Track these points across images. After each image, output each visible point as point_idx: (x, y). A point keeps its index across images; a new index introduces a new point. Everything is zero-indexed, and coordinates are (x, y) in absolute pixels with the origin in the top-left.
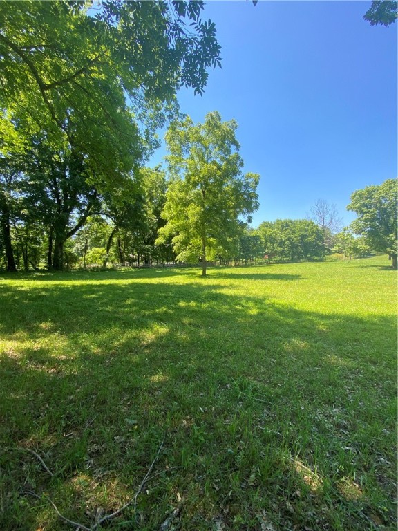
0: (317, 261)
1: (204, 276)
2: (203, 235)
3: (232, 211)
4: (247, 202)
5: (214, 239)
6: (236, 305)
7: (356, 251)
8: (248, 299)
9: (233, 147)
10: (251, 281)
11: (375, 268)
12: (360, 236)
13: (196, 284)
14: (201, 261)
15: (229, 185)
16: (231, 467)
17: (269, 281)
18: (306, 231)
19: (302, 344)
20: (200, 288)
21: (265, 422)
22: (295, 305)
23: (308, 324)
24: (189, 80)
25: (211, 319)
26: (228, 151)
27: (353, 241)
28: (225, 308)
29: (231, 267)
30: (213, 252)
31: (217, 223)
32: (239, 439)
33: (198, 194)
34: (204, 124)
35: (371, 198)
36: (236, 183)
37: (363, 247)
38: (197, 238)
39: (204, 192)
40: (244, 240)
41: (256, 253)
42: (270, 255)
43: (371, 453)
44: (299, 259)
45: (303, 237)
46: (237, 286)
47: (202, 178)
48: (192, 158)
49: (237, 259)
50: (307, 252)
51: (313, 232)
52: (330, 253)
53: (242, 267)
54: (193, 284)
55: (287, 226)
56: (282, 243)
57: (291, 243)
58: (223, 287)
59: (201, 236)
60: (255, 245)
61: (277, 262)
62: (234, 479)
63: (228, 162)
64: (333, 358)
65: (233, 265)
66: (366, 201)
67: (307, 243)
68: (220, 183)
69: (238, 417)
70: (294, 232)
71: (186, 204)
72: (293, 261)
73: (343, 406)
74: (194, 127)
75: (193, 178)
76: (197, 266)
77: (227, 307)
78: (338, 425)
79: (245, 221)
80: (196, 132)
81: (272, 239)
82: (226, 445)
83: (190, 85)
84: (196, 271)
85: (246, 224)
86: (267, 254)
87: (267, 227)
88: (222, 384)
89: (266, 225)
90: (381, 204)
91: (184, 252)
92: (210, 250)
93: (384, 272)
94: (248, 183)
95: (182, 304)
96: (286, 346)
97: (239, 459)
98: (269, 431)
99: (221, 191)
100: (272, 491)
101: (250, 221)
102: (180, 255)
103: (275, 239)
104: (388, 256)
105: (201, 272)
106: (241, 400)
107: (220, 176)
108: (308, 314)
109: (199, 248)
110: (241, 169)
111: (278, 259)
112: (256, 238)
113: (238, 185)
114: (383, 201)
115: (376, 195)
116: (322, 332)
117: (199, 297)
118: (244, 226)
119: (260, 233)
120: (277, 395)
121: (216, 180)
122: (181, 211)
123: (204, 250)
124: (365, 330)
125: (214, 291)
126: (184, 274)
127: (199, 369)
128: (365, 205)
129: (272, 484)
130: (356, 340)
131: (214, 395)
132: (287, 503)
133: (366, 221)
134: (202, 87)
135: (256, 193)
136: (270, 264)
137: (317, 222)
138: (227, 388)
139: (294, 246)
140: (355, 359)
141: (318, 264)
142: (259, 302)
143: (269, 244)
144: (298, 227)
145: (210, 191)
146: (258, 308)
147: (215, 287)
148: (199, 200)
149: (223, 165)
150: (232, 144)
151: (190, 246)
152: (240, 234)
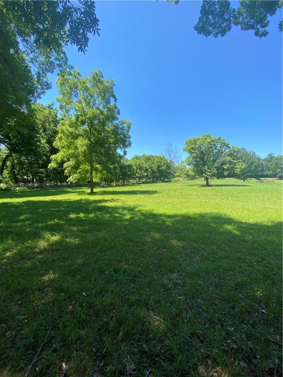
0: (167, 182)
1: (92, 193)
2: (91, 162)
3: (112, 145)
4: (124, 141)
5: (99, 165)
6: (115, 213)
7: (188, 175)
8: (124, 208)
9: (112, 99)
10: (126, 196)
11: (197, 186)
12: (190, 167)
13: (85, 200)
14: (89, 182)
15: (109, 127)
16: (105, 332)
17: (138, 196)
18: (161, 163)
19: (157, 235)
20: (88, 202)
21: (131, 292)
22: (153, 211)
23: (160, 222)
24: (73, 39)
25: (96, 224)
26: (108, 102)
27: (186, 170)
28: (107, 216)
29: (113, 186)
30: (99, 175)
31: (101, 154)
32: (112, 309)
33: (85, 131)
34: (90, 78)
35: (196, 144)
36: (114, 126)
37: (192, 173)
38: (85, 164)
39: (90, 129)
40: (123, 167)
41: (130, 177)
42: (140, 178)
43: (193, 298)
44: (157, 180)
45: (159, 166)
46: (116, 200)
47: (88, 119)
48: (80, 102)
49: (117, 181)
50: (161, 176)
51: (164, 164)
52: (174, 177)
53: (121, 186)
54: (82, 200)
55: (150, 159)
56: (146, 170)
57: (152, 170)
58: (106, 201)
59: (89, 163)
60: (129, 171)
61: (144, 183)
62: (108, 339)
63: (109, 109)
64: (174, 242)
65: (115, 185)
66: (193, 146)
67: (161, 171)
68: (103, 124)
69: (112, 294)
70: (153, 163)
71: (76, 137)
72: (153, 182)
73: (179, 271)
74: (82, 79)
75: (81, 117)
76: (86, 186)
77: (108, 215)
78: (176, 284)
79: (122, 154)
80: (84, 83)
81: (140, 168)
82: (103, 316)
83: (74, 43)
84: (85, 190)
85: (123, 156)
86: (137, 177)
87: (137, 159)
88: (102, 272)
89: (137, 158)
90: (201, 148)
91: (75, 175)
92: (97, 174)
93: (202, 188)
94: (123, 127)
95: (73, 216)
96: (148, 239)
97: (112, 324)
98: (133, 298)
99: (104, 130)
100: (134, 340)
101: (125, 154)
102: (71, 177)
103: (142, 168)
104: (204, 179)
105: (89, 191)
106: (115, 281)
107: (103, 119)
108: (161, 215)
109: (87, 172)
110: (117, 116)
111: (145, 180)
112: (130, 166)
113: (116, 127)
114: (202, 146)
115: (198, 143)
116: (168, 226)
117: (87, 209)
118: (121, 157)
119: (133, 163)
120: (140, 272)
121: (100, 122)
122: (71, 142)
123: (91, 173)
124: (191, 223)
125: (100, 204)
126: (75, 192)
127: (84, 264)
128: (193, 148)
129: (134, 335)
130: (186, 229)
131: (95, 281)
132: (144, 346)
133: (193, 158)
134: (85, 47)
135: (129, 134)
136: (140, 184)
137: (167, 157)
138: (105, 274)
139: (153, 172)
140: (186, 241)
141: (168, 184)
142: (131, 210)
143: (138, 170)
144: (156, 160)
145: (95, 129)
146: (130, 214)
147: (100, 201)
148: (87, 135)
149: (105, 111)
150: (112, 96)
151: (80, 170)
152: (119, 162)
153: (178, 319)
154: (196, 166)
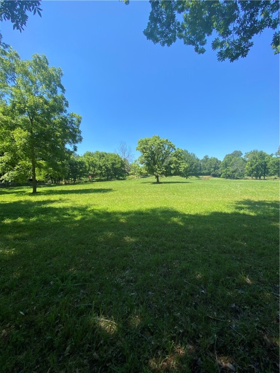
0: (122, 179)
1: (35, 193)
2: (33, 158)
3: (60, 139)
4: (74, 136)
5: (43, 161)
6: (64, 215)
7: (141, 173)
8: (74, 209)
9: (59, 90)
10: (77, 195)
11: (149, 183)
12: (143, 165)
13: (25, 201)
14: (31, 180)
15: (56, 118)
16: (49, 351)
17: (91, 194)
18: (115, 160)
19: (110, 234)
20: (29, 204)
21: (81, 300)
22: (107, 209)
23: (114, 220)
24: (6, 13)
25: (39, 229)
26: (54, 91)
27: (139, 168)
28: (54, 219)
29: (62, 185)
30: (43, 172)
31: (46, 148)
32: (57, 324)
33: (25, 121)
34: (31, 61)
35: (147, 144)
36: (62, 118)
37: (144, 171)
38: (25, 160)
39: (31, 120)
40: (73, 164)
41: (82, 174)
42: (93, 176)
43: (144, 292)
44: (111, 178)
45: (113, 164)
46: (65, 200)
47: (28, 107)
48: (18, 87)
49: (67, 178)
50: (115, 174)
51: (119, 162)
52: (129, 175)
53: (71, 184)
54: (21, 201)
55: (104, 156)
56: (100, 168)
57: (106, 168)
58: (52, 202)
59: (30, 158)
60: (81, 168)
61: (98, 181)
62: (52, 358)
63: (55, 100)
64: (128, 239)
65: (63, 183)
66: (145, 146)
67: (116, 168)
68: (49, 116)
69: (57, 306)
70: (108, 161)
71: (13, 127)
72: (107, 180)
73: (131, 268)
74: (22, 60)
75: (18, 105)
76: (27, 185)
77: (55, 217)
78: (128, 281)
79: (71, 149)
80: (23, 65)
81: (93, 165)
82: (46, 334)
83: (8, 19)
84: (26, 190)
85: (73, 152)
86: (90, 175)
87: (90, 155)
88: (46, 283)
89: (90, 154)
90: (152, 148)
91: (11, 172)
92: (41, 171)
93: (153, 185)
94: (72, 120)
95: (8, 221)
96: (100, 239)
97: (57, 341)
98: (82, 306)
99: (50, 122)
100: (83, 351)
101: (75, 149)
102: (6, 175)
103: (96, 165)
104: (155, 177)
105: (31, 191)
106: (62, 290)
107: (47, 109)
108: (115, 213)
109: (28, 169)
110: (66, 108)
111: (98, 178)
112: (82, 163)
113: (64, 120)
114: (152, 147)
115: (149, 143)
116: (122, 223)
117: (27, 213)
118: (70, 153)
119: (85, 160)
120: (91, 276)
121: (44, 112)
122: (5, 133)
123: (34, 170)
124: (144, 218)
125: (44, 206)
126: (12, 193)
127: (22, 278)
128: (144, 148)
129: (83, 346)
130: (139, 225)
131: (36, 295)
132: (95, 354)
133: (145, 157)
134: (22, 25)
135: (79, 129)
136: (93, 182)
137: (121, 155)
138: (50, 285)
139: (108, 170)
140: (138, 236)
141: (122, 181)
142: (82, 210)
143: (91, 168)
144: (110, 157)
145: (38, 120)
146: (82, 215)
147: (45, 202)
148: (26, 126)
149: (51, 101)
150: (59, 86)
151: (18, 167)
152: (68, 159)
153: (129, 317)
154: (148, 164)
